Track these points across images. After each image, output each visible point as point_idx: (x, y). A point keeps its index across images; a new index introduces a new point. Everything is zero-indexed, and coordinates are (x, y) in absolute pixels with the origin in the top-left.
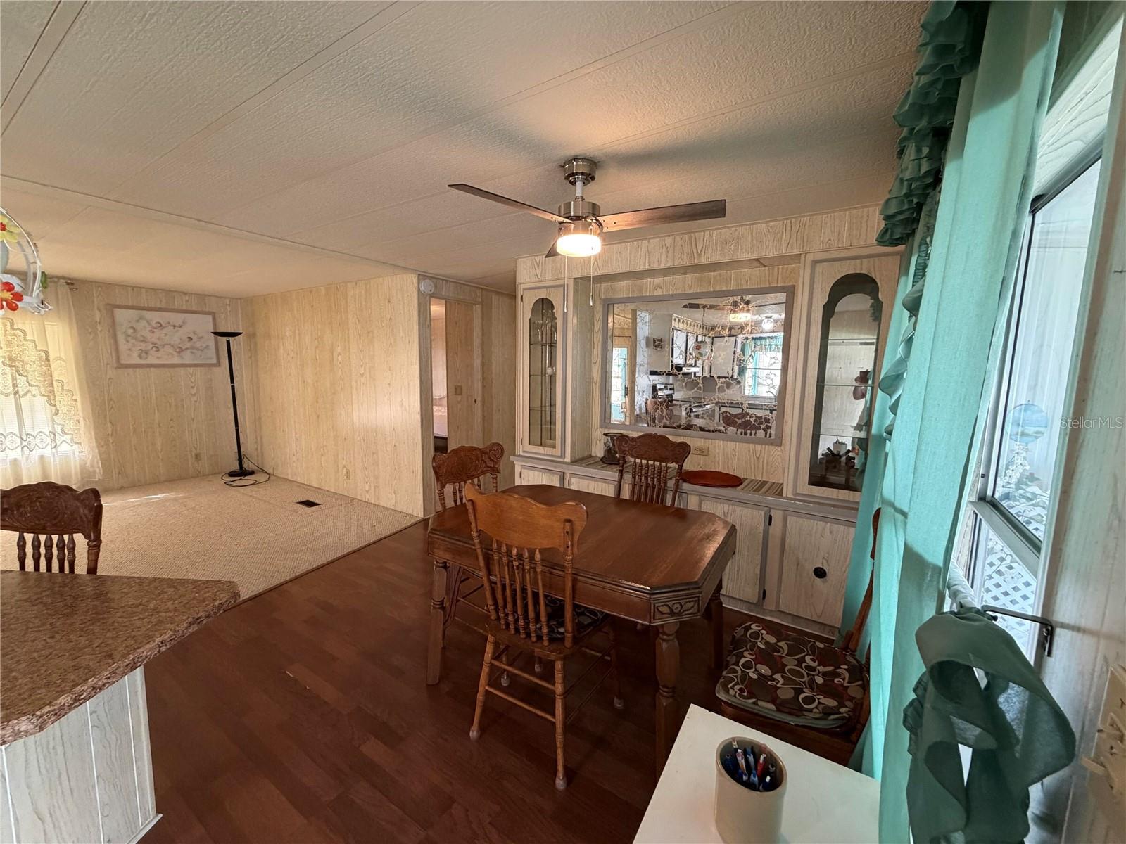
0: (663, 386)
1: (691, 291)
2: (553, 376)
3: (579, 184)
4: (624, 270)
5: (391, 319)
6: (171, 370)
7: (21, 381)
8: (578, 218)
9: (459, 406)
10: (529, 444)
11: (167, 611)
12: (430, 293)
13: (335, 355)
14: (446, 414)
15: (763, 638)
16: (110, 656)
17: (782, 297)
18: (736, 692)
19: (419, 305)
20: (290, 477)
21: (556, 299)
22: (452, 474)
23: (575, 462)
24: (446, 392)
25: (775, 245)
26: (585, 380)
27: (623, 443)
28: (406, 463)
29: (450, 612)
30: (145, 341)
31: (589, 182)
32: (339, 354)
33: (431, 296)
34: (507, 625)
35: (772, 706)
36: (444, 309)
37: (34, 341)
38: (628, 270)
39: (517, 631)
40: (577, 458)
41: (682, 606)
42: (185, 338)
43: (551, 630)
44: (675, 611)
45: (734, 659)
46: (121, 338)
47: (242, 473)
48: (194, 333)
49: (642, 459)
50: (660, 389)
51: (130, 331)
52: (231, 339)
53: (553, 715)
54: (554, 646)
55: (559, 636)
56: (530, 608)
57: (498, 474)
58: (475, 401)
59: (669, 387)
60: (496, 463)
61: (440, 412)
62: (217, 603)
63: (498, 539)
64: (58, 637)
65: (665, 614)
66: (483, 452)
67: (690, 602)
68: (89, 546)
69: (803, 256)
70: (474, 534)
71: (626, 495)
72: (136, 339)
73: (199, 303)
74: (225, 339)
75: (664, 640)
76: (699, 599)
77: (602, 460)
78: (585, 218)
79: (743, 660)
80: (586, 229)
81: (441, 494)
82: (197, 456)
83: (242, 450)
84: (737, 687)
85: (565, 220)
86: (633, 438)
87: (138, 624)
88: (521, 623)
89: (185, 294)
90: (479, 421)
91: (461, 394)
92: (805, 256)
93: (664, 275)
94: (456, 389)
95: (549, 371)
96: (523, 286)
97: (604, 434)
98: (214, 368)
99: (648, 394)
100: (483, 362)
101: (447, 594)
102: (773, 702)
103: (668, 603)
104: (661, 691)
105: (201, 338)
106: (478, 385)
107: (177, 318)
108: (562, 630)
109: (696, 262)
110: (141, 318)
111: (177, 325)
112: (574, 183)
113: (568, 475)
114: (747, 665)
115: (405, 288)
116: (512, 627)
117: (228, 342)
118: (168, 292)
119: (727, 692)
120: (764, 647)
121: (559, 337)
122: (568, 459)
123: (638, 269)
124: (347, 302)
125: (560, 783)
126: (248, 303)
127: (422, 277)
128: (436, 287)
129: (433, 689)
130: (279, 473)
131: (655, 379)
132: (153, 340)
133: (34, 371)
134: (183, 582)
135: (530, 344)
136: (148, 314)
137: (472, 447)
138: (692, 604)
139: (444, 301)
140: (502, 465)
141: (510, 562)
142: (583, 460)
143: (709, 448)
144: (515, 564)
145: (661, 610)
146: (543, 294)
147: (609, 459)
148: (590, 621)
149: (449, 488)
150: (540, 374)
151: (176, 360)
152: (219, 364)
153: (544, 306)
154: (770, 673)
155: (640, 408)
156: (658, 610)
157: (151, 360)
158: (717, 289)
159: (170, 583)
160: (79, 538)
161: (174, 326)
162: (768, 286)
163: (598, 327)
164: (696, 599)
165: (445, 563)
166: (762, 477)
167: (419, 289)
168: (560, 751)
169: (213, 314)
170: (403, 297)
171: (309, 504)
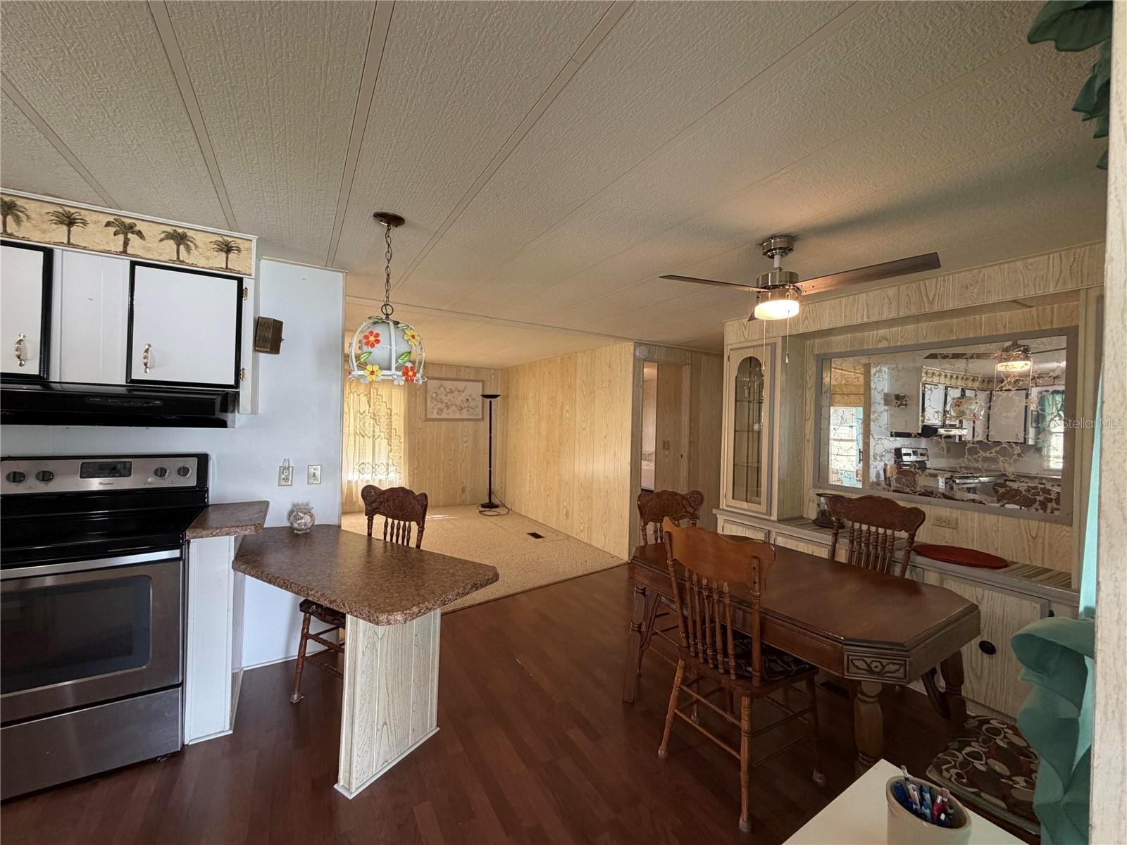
0: (910, 451)
1: (927, 341)
2: (759, 432)
3: (777, 258)
4: (838, 325)
5: (609, 381)
6: (454, 423)
7: (377, 430)
8: (775, 287)
9: (667, 460)
10: (733, 498)
11: (459, 576)
12: (643, 357)
13: (564, 412)
14: (654, 468)
15: (1005, 737)
16: (433, 593)
17: (1062, 341)
18: (952, 776)
19: (634, 367)
20: (523, 513)
21: (764, 358)
22: (654, 514)
23: (781, 520)
24: (654, 449)
25: (1037, 283)
26: (796, 437)
27: (838, 505)
28: (615, 508)
29: (647, 637)
30: (441, 402)
31: (787, 254)
32: (567, 411)
33: (645, 360)
34: (697, 653)
35: (1003, 805)
36: (656, 371)
37: (386, 402)
38: (843, 325)
39: (706, 661)
40: (785, 517)
41: (884, 667)
42: (464, 399)
43: (738, 666)
44: (873, 669)
45: (956, 745)
46: (429, 400)
47: (490, 505)
48: (470, 396)
49: (861, 523)
50: (906, 454)
51: (434, 395)
52: (492, 400)
53: (739, 751)
54: (740, 682)
55: (747, 674)
56: (718, 638)
57: (698, 521)
58: (682, 456)
59: (920, 451)
60: (695, 510)
61: (648, 467)
62: (487, 578)
63: (690, 568)
64: (408, 578)
65: (862, 669)
66: (683, 497)
67: (894, 663)
68: (419, 531)
69: (1083, 294)
70: (669, 562)
71: (842, 557)
72: (436, 400)
73: (475, 373)
74: (488, 400)
75: (863, 701)
76: (905, 663)
77: (815, 522)
78: (783, 286)
79: (968, 749)
80: (783, 296)
81: (644, 530)
82: (463, 490)
83: (492, 487)
84: (953, 771)
85: (762, 290)
86: (850, 499)
87: (446, 580)
88: (709, 652)
89: (467, 367)
90: (685, 475)
91: (668, 449)
92: (1087, 292)
93: (890, 326)
94: (664, 444)
95: (756, 427)
96: (730, 347)
97: (818, 495)
98: (480, 422)
99: (890, 460)
100: (690, 419)
101: (645, 619)
102: (1004, 799)
103: (865, 659)
104: (860, 759)
105: (474, 399)
106: (685, 441)
107: (461, 385)
108: (750, 669)
109: (927, 310)
110: (441, 386)
111: (461, 390)
112: (772, 257)
113: (774, 534)
114: (976, 756)
115: (622, 356)
116: (701, 655)
117: (491, 402)
118: (458, 367)
119: (941, 773)
120: (1005, 746)
121: (766, 394)
122: (774, 517)
123: (854, 323)
124: (576, 369)
125: (743, 823)
126: (506, 373)
127: (638, 344)
128: (649, 351)
129: (629, 705)
130: (514, 509)
131: (898, 442)
132: (447, 401)
133: (384, 421)
134: (467, 562)
135: (736, 401)
136: (446, 383)
137: (673, 492)
138: (897, 667)
139: (656, 364)
140: (702, 511)
141: (700, 593)
142: (792, 519)
143: (957, 519)
144: (705, 593)
145: (856, 664)
146: (750, 353)
147: (823, 522)
148: (781, 669)
149: (650, 527)
150: (746, 430)
151: (457, 416)
152: (483, 419)
153: (751, 365)
154: (1008, 773)
155: (878, 475)
156: (852, 662)
157: (444, 416)
158: (962, 337)
159: (460, 561)
160: (414, 525)
161: (459, 391)
162: (1037, 329)
163: (811, 382)
164: (903, 662)
165: (644, 589)
166: (1043, 563)
167: (635, 355)
168: (744, 791)
169: (483, 382)
170: (621, 363)
171: (536, 536)
